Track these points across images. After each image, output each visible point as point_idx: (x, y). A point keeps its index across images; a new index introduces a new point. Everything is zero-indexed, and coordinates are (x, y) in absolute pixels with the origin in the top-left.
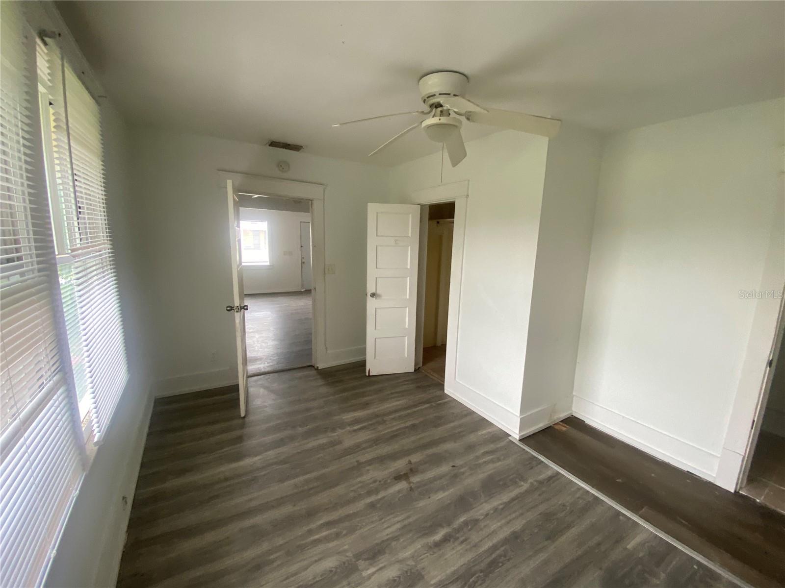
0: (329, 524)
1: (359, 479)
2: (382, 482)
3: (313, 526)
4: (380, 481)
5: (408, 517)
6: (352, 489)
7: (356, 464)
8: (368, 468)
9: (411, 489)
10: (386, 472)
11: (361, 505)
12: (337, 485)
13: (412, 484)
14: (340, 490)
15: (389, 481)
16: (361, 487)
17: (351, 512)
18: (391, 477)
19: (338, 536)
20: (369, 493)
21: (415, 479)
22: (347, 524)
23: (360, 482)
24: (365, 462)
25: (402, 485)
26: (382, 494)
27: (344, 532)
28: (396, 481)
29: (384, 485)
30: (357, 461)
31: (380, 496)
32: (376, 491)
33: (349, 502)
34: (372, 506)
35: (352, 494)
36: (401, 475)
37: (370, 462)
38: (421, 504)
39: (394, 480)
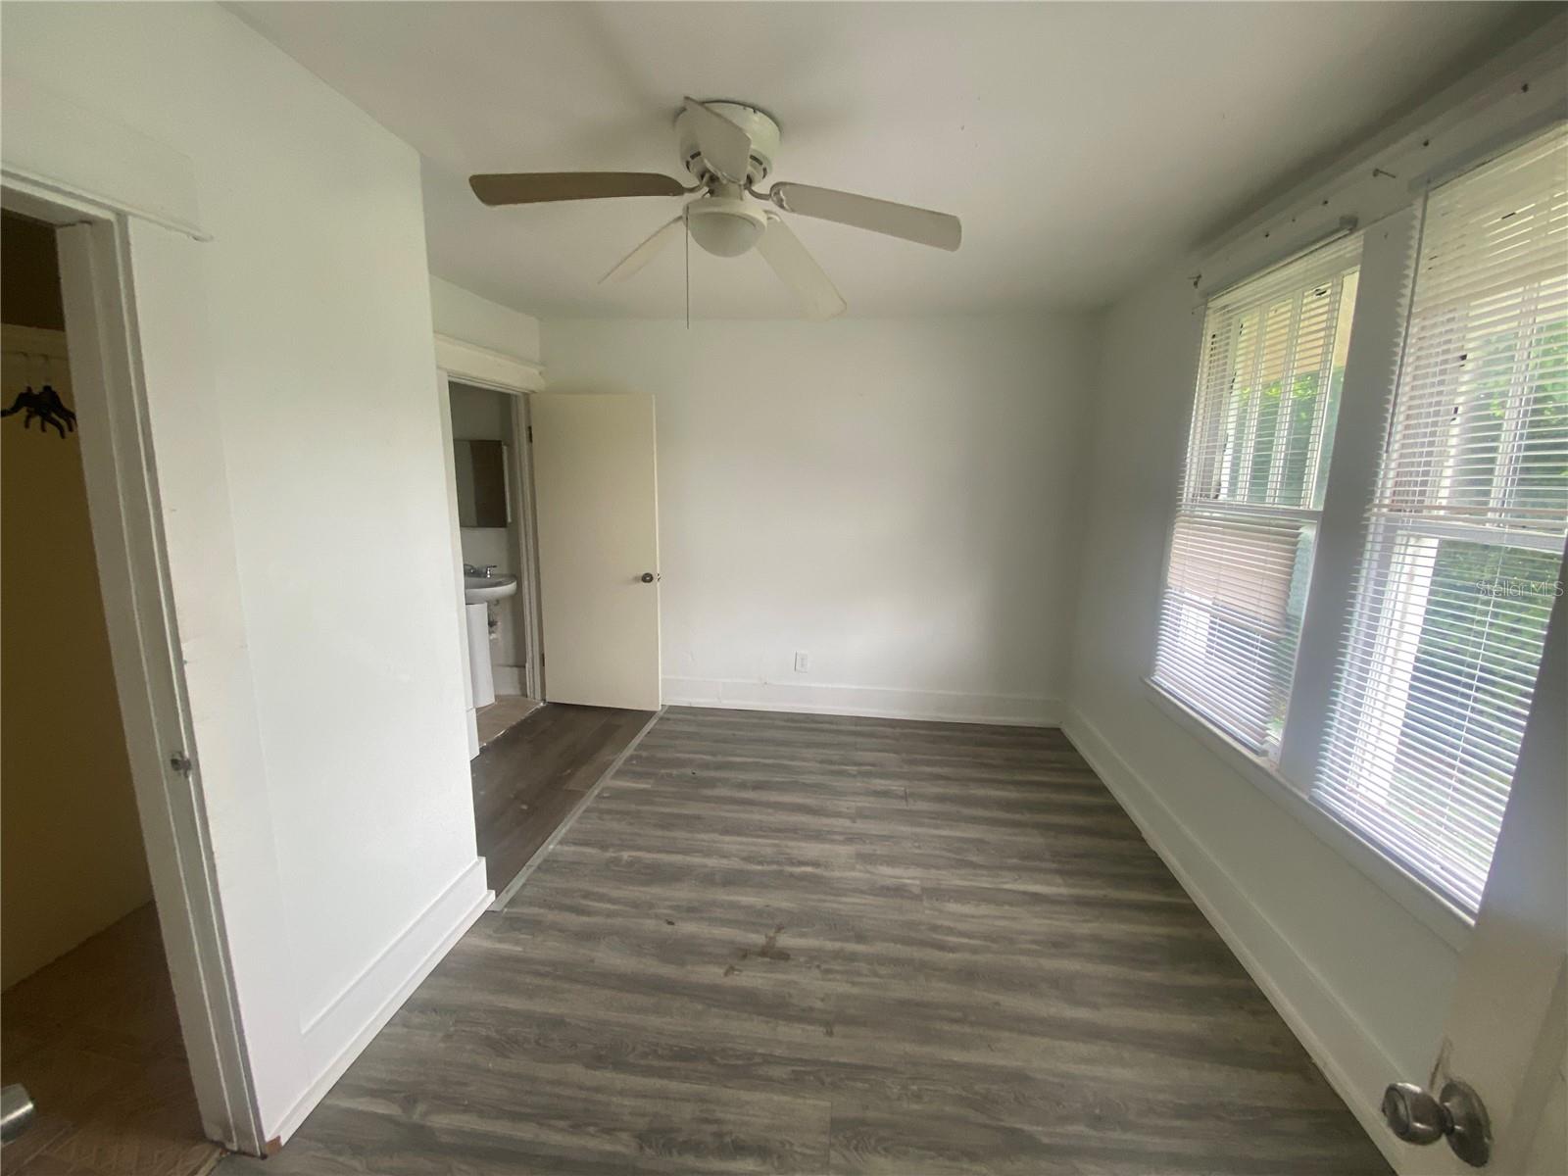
0: (942, 947)
1: (855, 990)
2: (816, 963)
3: (967, 956)
4: (818, 967)
5: (820, 901)
6: (876, 980)
7: (837, 1029)
8: (819, 1005)
9: (780, 929)
10: (793, 977)
11: (879, 948)
12: (903, 1003)
13: (772, 934)
14: (900, 991)
15: (802, 959)
16: (859, 974)
17: (899, 946)
18: (793, 963)
19: (935, 928)
20: (852, 957)
21: (758, 939)
22: (913, 934)
23: (853, 984)
24: (811, 1022)
25: (785, 941)
26: (830, 945)
27: (923, 928)
28: (789, 952)
29: (814, 957)
30: (830, 1034)
31: (838, 945)
32: (837, 955)
33: (896, 961)
34: (860, 938)
35: (883, 971)
36: (771, 958)
37: (805, 1016)
38: (785, 905)
39: (792, 957)
